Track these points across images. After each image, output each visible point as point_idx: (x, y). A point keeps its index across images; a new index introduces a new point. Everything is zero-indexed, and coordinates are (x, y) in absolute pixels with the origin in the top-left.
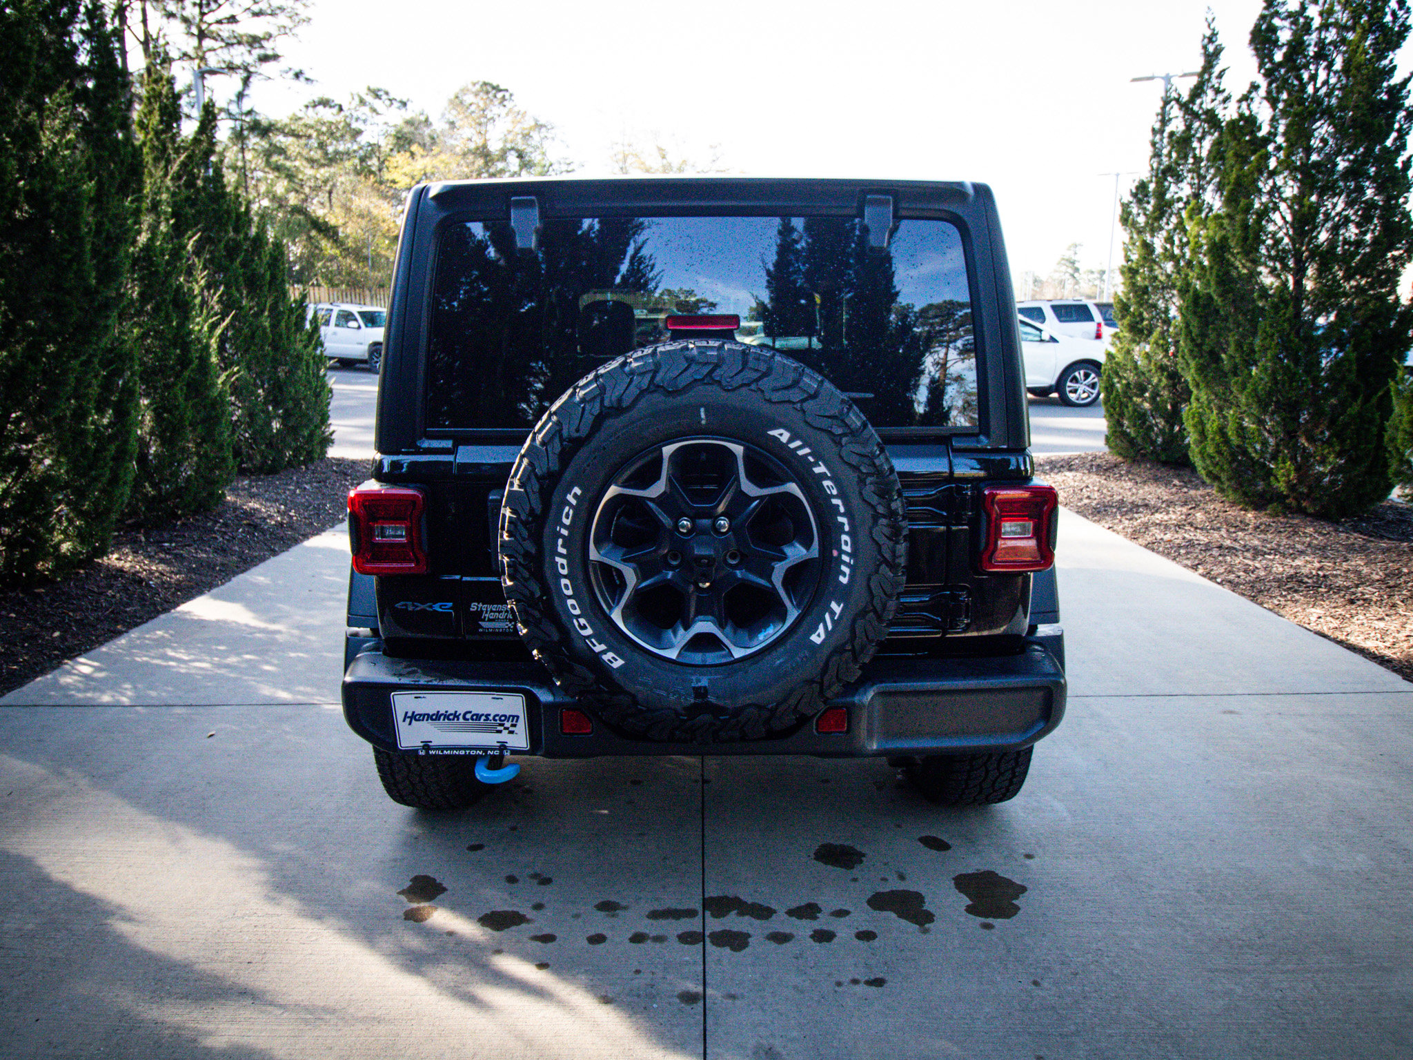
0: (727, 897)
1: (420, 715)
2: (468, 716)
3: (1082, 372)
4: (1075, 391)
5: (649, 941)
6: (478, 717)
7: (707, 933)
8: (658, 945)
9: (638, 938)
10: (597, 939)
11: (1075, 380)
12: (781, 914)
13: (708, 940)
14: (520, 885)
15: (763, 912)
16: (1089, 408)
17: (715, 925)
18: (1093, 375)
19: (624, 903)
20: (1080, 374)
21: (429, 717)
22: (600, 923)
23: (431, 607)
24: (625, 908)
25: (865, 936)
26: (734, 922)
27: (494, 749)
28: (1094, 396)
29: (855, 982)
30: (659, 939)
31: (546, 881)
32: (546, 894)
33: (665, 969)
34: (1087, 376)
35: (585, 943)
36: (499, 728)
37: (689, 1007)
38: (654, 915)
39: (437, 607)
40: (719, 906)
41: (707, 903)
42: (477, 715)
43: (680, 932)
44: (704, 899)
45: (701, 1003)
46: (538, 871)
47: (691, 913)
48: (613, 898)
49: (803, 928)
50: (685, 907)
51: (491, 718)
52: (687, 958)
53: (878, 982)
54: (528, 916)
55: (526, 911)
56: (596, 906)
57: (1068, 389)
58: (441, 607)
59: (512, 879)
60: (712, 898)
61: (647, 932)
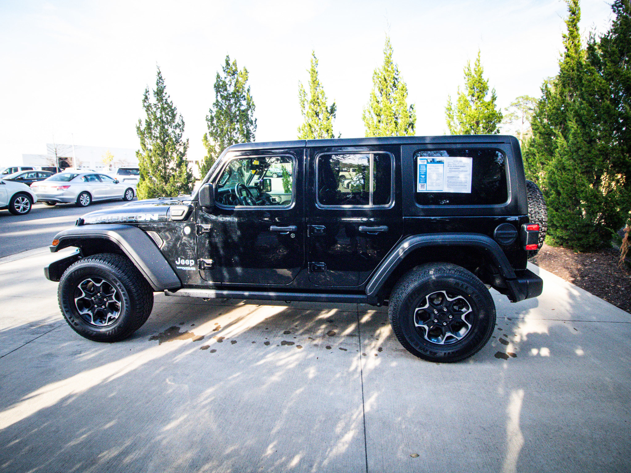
3: (20, 198)
4: (19, 208)
11: (18, 202)
16: (27, 215)
18: (26, 199)
20: (20, 199)
28: (28, 208)
34: (23, 200)
57: (16, 207)
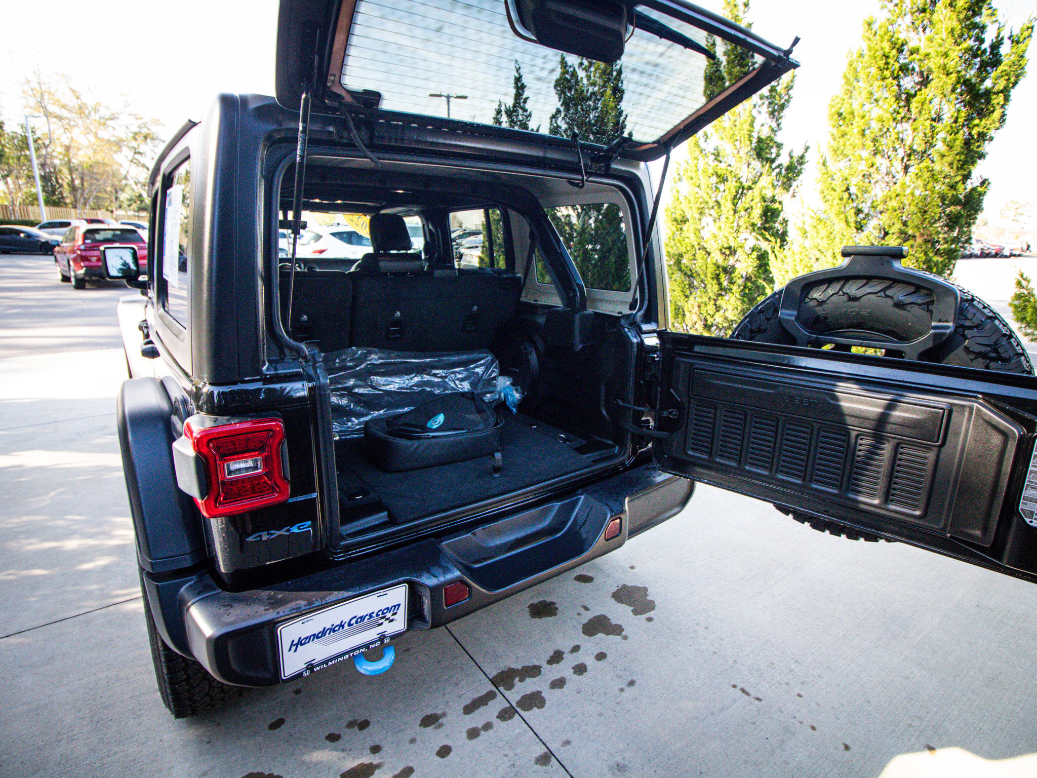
0: (503, 672)
1: (306, 638)
2: (353, 621)
5: (482, 732)
6: (362, 618)
7: (514, 705)
8: (491, 732)
9: (473, 734)
10: (444, 751)
12: (546, 668)
13: (518, 709)
14: (345, 738)
15: (533, 671)
17: (514, 696)
19: (439, 712)
21: (316, 636)
22: (435, 738)
23: (288, 531)
24: (444, 715)
25: (601, 656)
26: (523, 688)
27: (375, 642)
29: (622, 690)
30: (488, 726)
31: (364, 725)
32: (373, 735)
33: (510, 747)
35: (438, 759)
36: (380, 621)
37: (550, 767)
38: (469, 709)
39: (295, 530)
40: (505, 679)
41: (495, 682)
42: (361, 617)
43: (496, 714)
44: (490, 680)
45: (553, 759)
46: (350, 719)
47: (490, 696)
48: (429, 712)
49: (564, 669)
50: (484, 692)
51: (374, 615)
52: (517, 731)
53: (632, 683)
54: (375, 762)
55: (368, 759)
56: (421, 725)
58: (299, 528)
59: (333, 738)
60: (495, 677)
61: (475, 725)
